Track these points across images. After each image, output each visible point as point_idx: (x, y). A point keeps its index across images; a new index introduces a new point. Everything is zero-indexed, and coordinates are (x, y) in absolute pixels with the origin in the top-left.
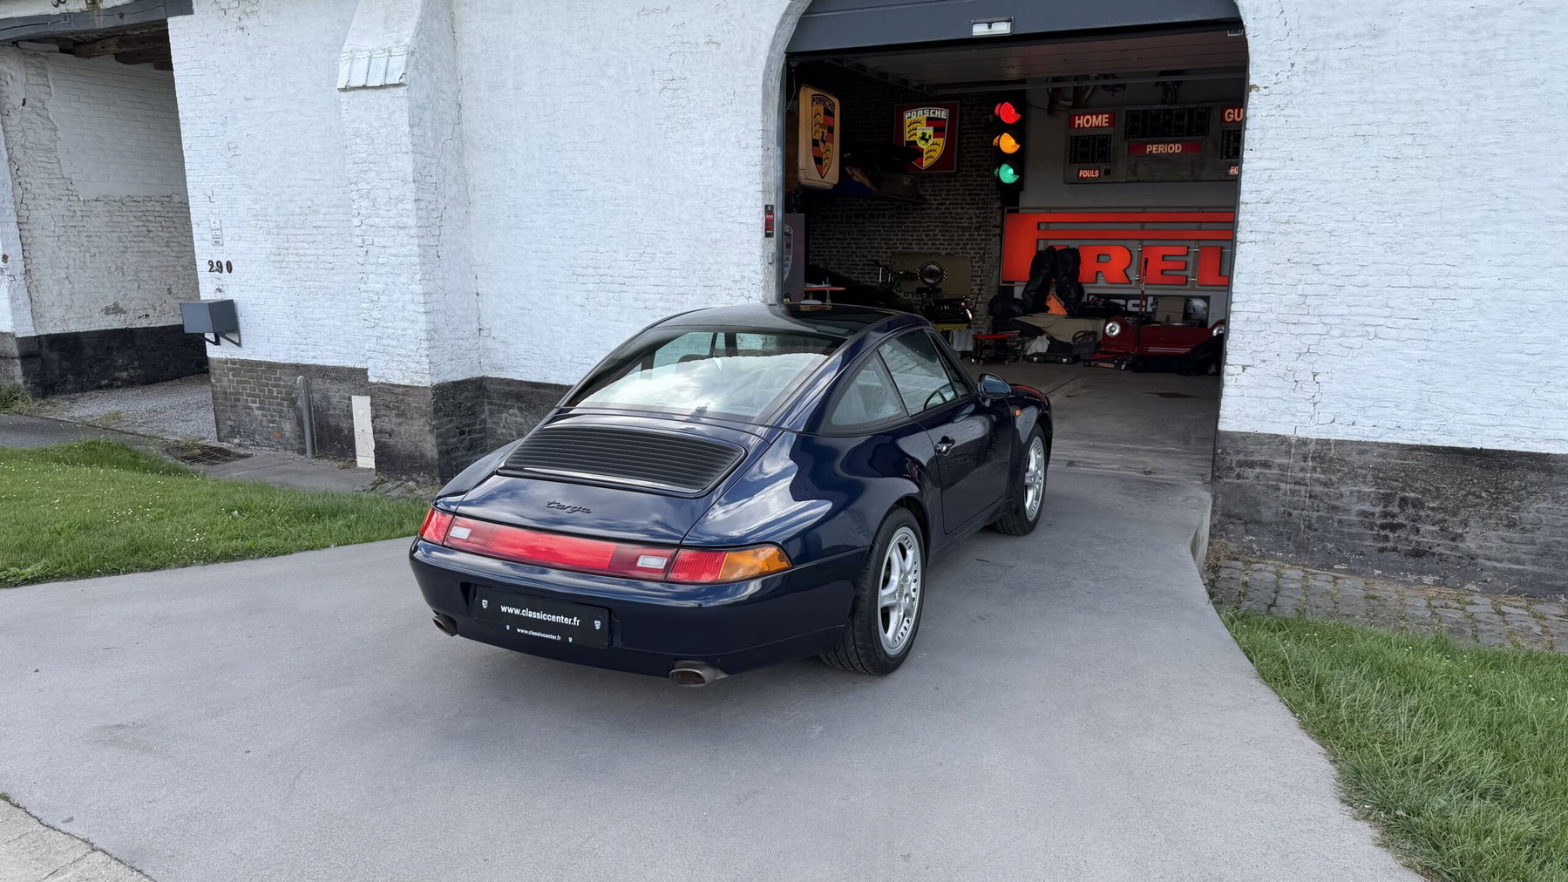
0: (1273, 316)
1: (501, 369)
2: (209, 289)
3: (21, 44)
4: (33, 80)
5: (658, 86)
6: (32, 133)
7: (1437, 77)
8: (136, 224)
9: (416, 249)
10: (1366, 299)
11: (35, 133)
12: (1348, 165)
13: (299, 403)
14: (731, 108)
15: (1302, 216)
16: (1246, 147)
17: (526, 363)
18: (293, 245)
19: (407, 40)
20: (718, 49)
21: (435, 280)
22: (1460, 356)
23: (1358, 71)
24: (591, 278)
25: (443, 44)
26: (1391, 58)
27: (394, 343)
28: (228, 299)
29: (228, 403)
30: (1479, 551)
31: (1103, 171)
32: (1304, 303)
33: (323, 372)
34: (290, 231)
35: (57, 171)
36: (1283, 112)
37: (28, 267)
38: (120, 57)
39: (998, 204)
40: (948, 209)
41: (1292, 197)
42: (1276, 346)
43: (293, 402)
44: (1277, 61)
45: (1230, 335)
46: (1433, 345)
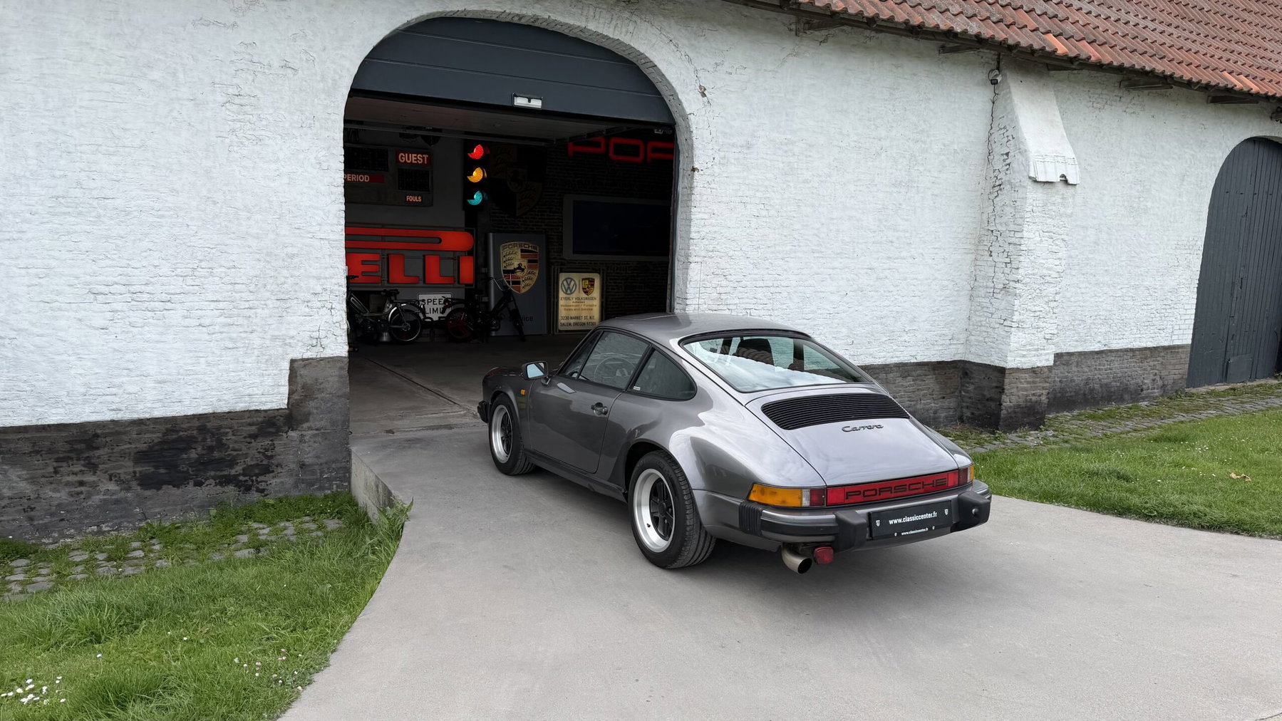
7: (773, 174)
12: (738, 219)
14: (309, 131)
15: (718, 247)
20: (294, 74)
23: (742, 167)
26: (755, 161)
36: (710, 186)
41: (715, 236)
44: (706, 155)
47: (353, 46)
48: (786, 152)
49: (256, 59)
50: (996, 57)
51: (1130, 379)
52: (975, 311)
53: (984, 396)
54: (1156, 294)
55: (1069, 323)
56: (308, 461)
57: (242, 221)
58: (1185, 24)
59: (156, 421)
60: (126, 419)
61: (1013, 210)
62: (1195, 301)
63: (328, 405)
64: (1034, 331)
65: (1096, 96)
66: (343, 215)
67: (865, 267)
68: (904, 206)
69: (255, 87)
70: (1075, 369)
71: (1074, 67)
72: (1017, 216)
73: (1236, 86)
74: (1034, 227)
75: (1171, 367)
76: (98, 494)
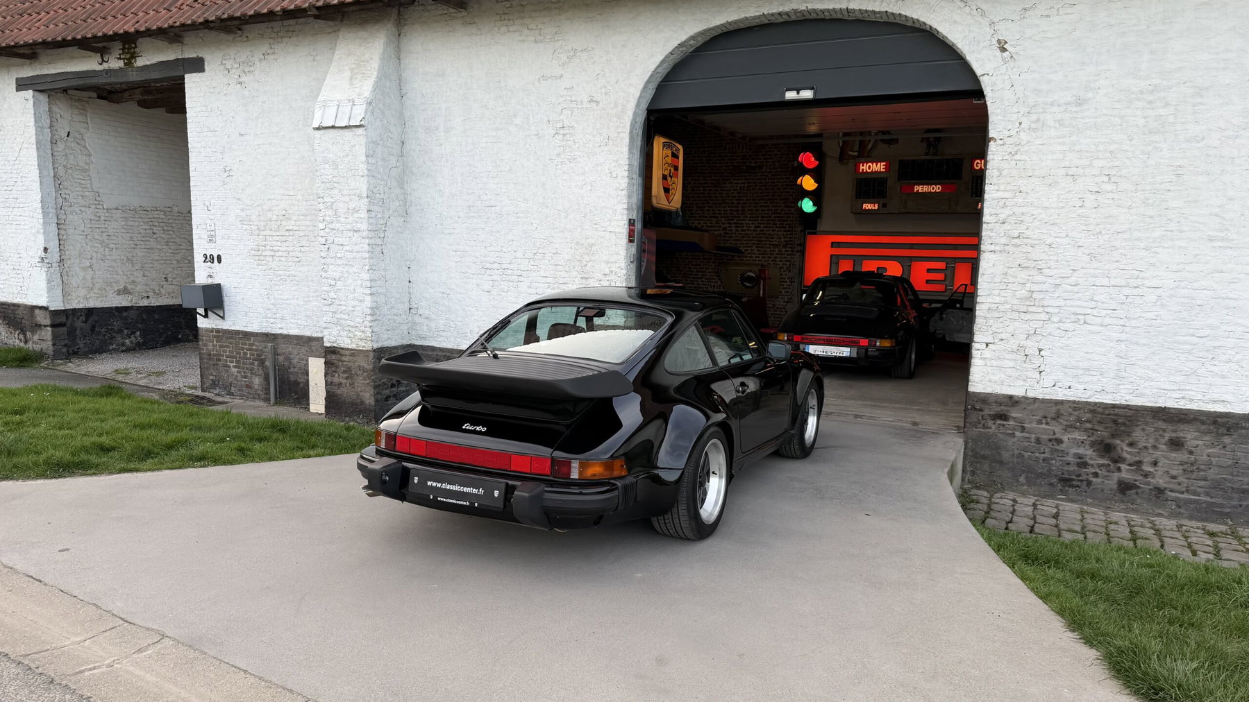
0: (1008, 306)
1: (425, 338)
2: (202, 275)
3: (69, 92)
4: (76, 118)
5: (553, 132)
6: (72, 157)
7: (1125, 134)
8: (145, 227)
9: (366, 247)
10: (1077, 295)
11: (75, 157)
12: (1062, 196)
13: (267, 363)
14: (605, 148)
15: (1028, 233)
16: (987, 182)
17: (444, 334)
18: (269, 243)
19: (367, 94)
20: (597, 106)
21: (379, 270)
22: (1147, 337)
23: (1068, 129)
24: (496, 271)
25: (393, 97)
26: (1092, 120)
27: (346, 317)
28: (216, 283)
29: (211, 363)
30: (1166, 486)
31: (881, 204)
32: (1031, 297)
33: (287, 338)
34: (268, 233)
35: (89, 186)
36: (1014, 158)
37: (63, 257)
38: (143, 104)
39: (800, 228)
40: (763, 230)
41: (1021, 219)
42: (1010, 329)
43: (262, 362)
44: (1009, 121)
45: (977, 320)
46: (1127, 329)
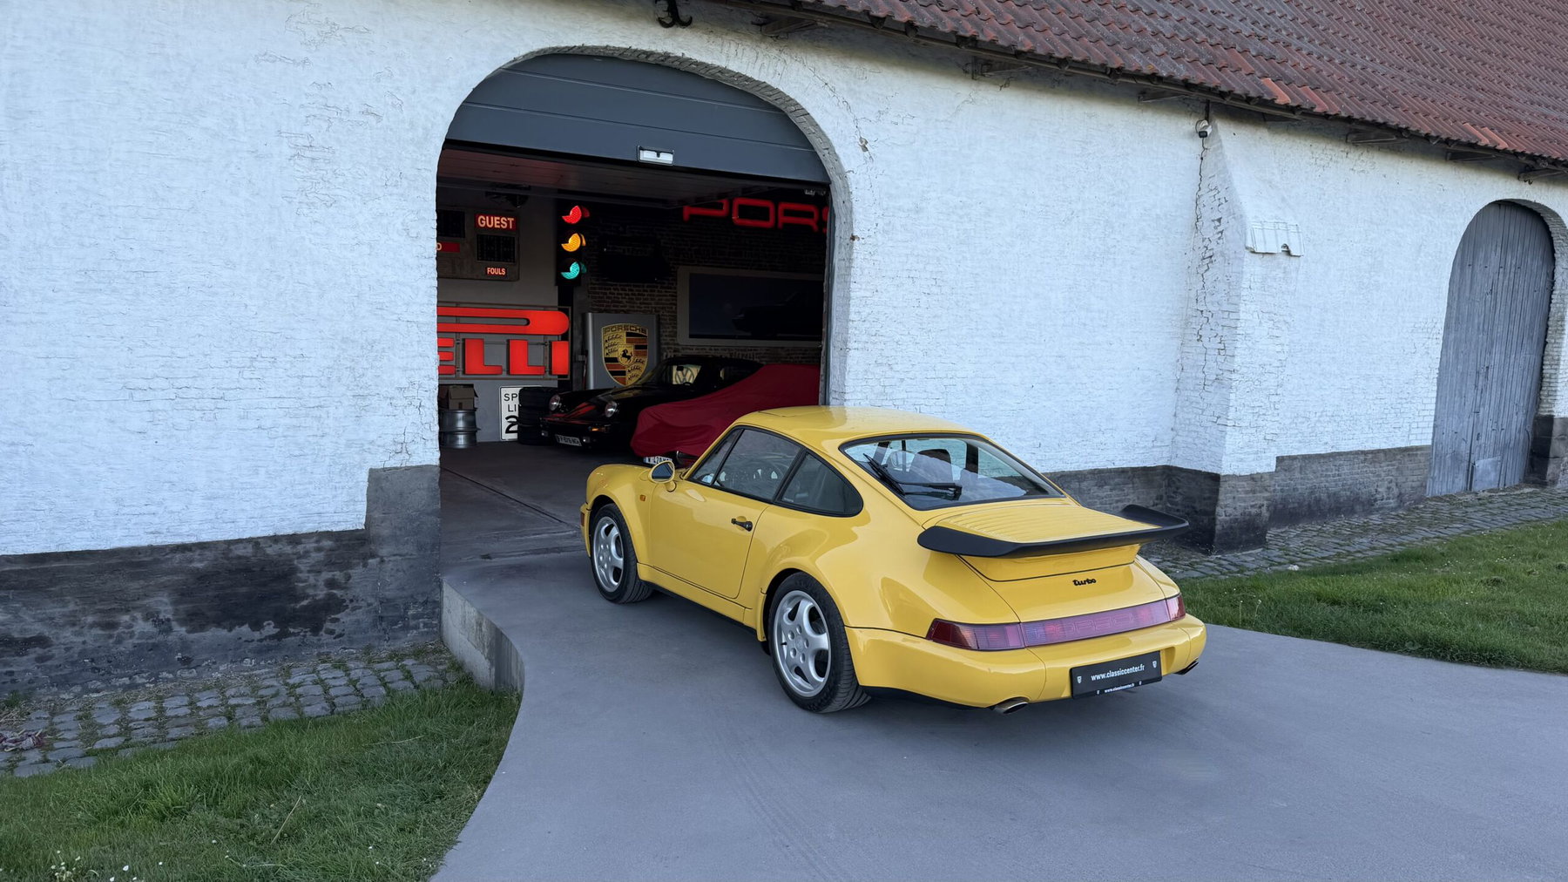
5: (288, 151)
7: (946, 243)
12: (906, 297)
14: (395, 191)
20: (378, 122)
23: (910, 234)
24: (159, 393)
26: (925, 228)
36: (874, 258)
41: (878, 317)
44: (869, 221)
47: (449, 88)
48: (961, 217)
49: (331, 103)
50: (1204, 105)
51: (1362, 487)
52: (1182, 407)
53: (1193, 508)
54: (1390, 386)
55: (1291, 420)
56: (389, 594)
57: (312, 300)
58: (1420, 67)
59: (202, 546)
60: (167, 544)
61: (1227, 286)
62: (1435, 395)
63: (415, 525)
64: (1253, 431)
65: (1320, 152)
66: (435, 292)
67: (1053, 354)
68: (1097, 283)
69: (330, 136)
70: (1297, 475)
71: (1295, 117)
72: (1232, 293)
73: (1481, 140)
74: (1253, 307)
75: (1409, 472)
76: (131, 637)
